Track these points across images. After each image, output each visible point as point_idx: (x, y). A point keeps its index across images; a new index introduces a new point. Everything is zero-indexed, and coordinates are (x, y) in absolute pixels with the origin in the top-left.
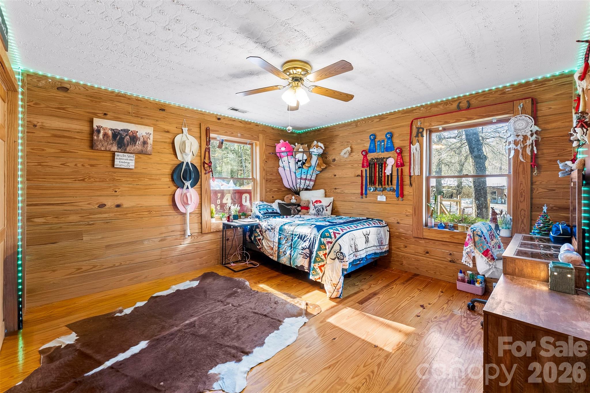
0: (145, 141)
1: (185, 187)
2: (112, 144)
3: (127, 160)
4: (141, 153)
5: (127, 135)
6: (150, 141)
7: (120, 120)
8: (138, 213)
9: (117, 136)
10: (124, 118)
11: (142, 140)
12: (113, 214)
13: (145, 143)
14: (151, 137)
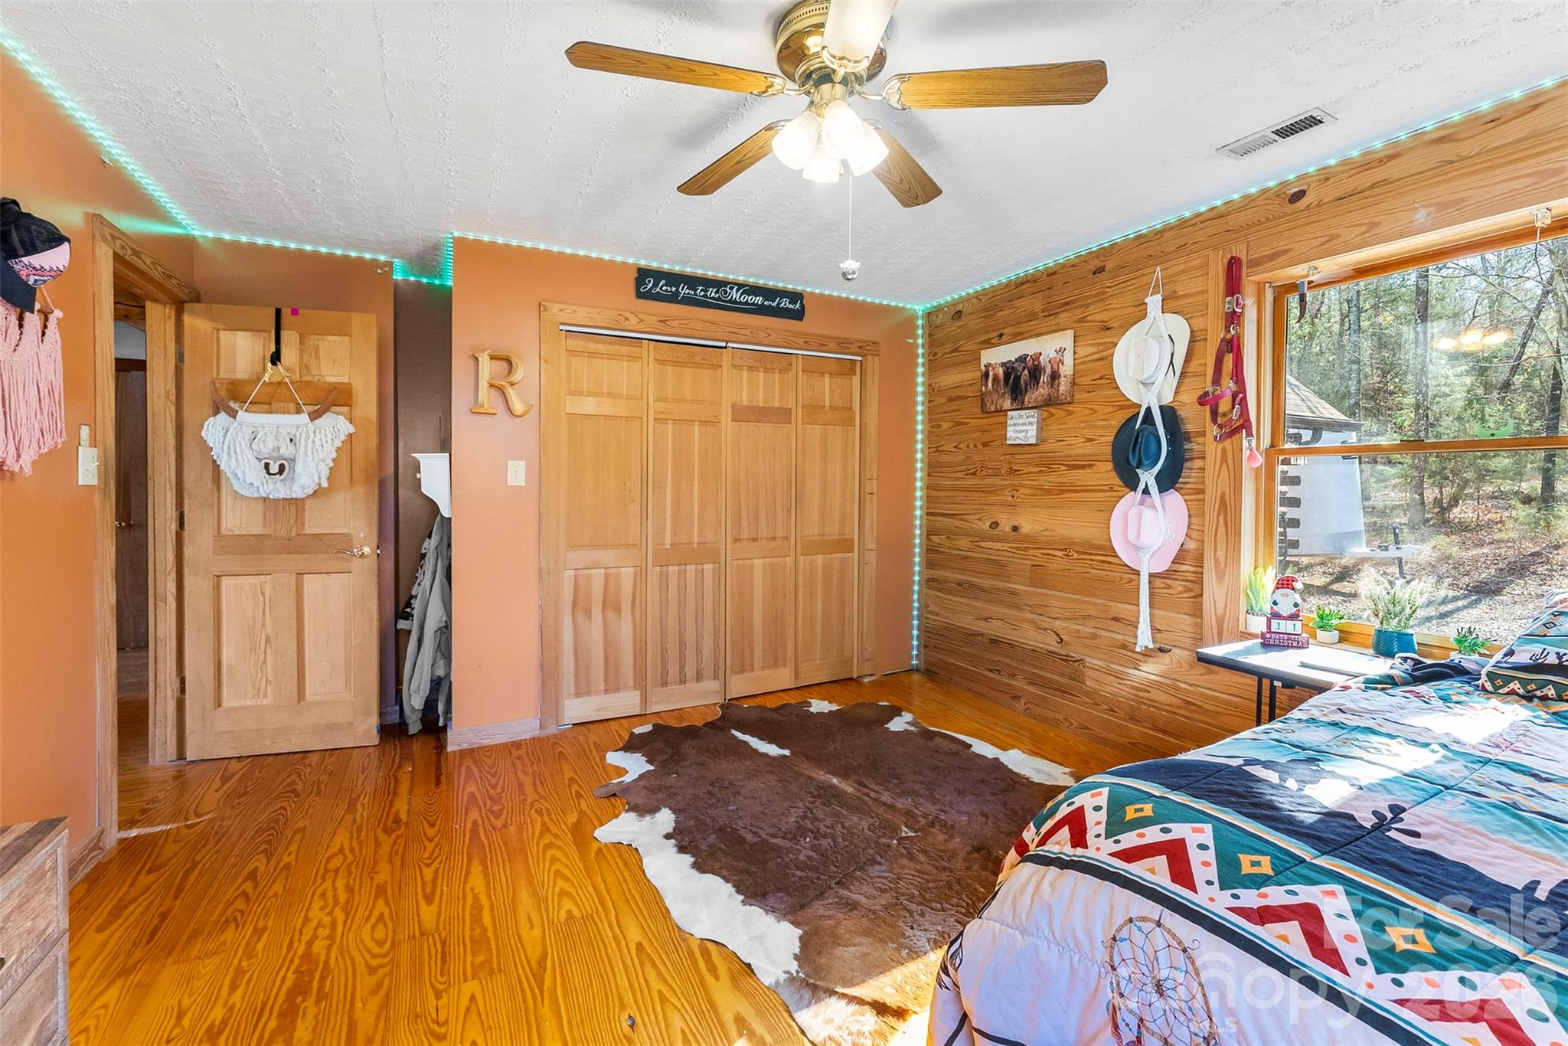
0: (1055, 372)
1: (1141, 487)
2: (1004, 394)
3: (1024, 424)
4: (1050, 402)
5: (1024, 368)
6: (1067, 369)
7: (1022, 336)
8: (1046, 551)
9: (1010, 374)
10: (1026, 329)
11: (1048, 371)
12: (1008, 545)
13: (1055, 376)
14: (1069, 358)
